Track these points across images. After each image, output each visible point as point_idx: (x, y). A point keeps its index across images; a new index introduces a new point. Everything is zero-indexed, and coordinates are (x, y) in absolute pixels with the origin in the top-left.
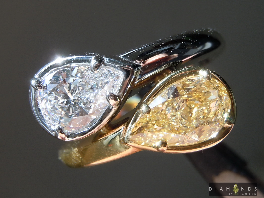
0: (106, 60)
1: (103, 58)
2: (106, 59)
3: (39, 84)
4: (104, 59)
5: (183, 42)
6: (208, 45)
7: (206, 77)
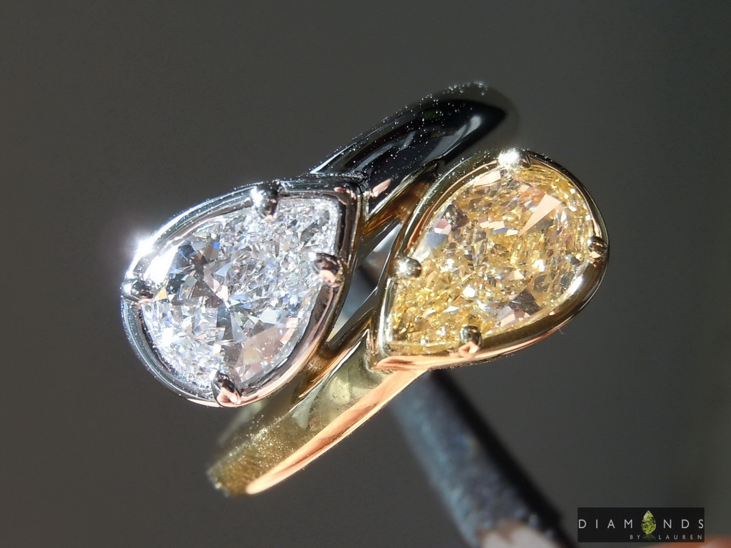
0: (284, 185)
1: (278, 183)
2: (286, 184)
3: (144, 290)
4: (280, 185)
5: (439, 112)
6: (476, 122)
7: (518, 163)
